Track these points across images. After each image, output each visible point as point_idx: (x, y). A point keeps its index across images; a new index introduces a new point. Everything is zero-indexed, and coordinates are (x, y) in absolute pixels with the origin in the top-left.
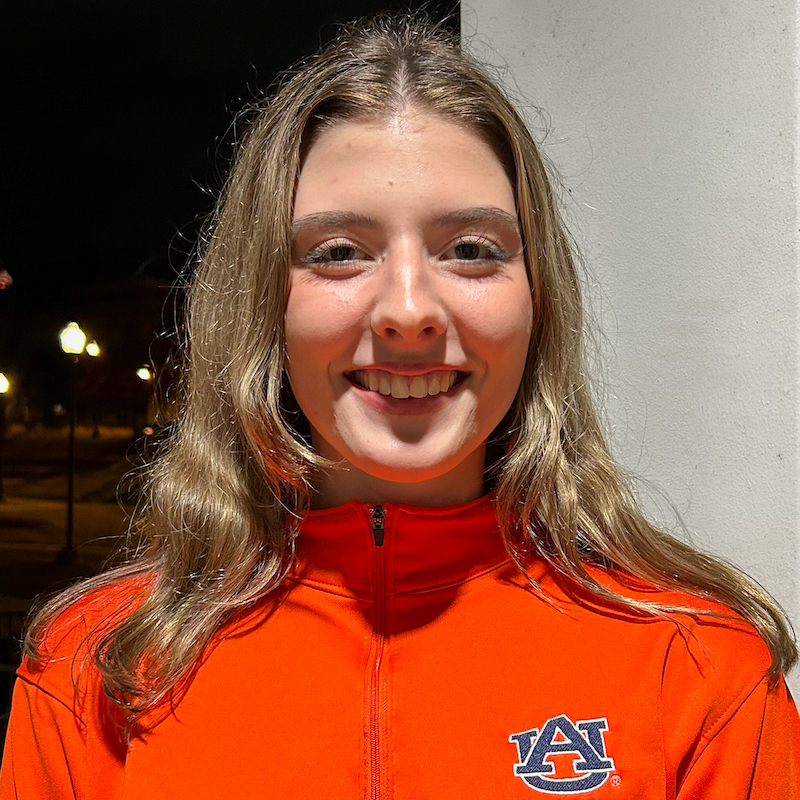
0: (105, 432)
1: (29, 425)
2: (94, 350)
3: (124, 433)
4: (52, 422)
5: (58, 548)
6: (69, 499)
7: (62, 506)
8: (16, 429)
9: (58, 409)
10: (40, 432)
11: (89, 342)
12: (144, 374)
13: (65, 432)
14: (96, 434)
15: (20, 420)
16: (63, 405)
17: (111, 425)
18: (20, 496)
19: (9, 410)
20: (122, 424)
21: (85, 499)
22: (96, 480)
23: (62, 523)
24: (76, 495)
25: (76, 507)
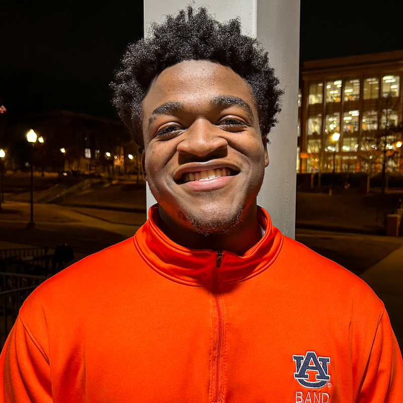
0: (47, 174)
1: (15, 171)
2: (41, 140)
3: (55, 175)
4: (24, 169)
5: (27, 222)
6: (32, 202)
7: (28, 205)
9: (27, 164)
10: (19, 172)
11: (39, 137)
12: (63, 150)
13: (30, 174)
14: (43, 175)
15: (11, 169)
16: (29, 163)
17: (49, 171)
18: (11, 200)
19: (6, 164)
20: (54, 171)
21: (39, 202)
22: (43, 194)
23: (29, 212)
24: (34, 200)
25: (34, 205)
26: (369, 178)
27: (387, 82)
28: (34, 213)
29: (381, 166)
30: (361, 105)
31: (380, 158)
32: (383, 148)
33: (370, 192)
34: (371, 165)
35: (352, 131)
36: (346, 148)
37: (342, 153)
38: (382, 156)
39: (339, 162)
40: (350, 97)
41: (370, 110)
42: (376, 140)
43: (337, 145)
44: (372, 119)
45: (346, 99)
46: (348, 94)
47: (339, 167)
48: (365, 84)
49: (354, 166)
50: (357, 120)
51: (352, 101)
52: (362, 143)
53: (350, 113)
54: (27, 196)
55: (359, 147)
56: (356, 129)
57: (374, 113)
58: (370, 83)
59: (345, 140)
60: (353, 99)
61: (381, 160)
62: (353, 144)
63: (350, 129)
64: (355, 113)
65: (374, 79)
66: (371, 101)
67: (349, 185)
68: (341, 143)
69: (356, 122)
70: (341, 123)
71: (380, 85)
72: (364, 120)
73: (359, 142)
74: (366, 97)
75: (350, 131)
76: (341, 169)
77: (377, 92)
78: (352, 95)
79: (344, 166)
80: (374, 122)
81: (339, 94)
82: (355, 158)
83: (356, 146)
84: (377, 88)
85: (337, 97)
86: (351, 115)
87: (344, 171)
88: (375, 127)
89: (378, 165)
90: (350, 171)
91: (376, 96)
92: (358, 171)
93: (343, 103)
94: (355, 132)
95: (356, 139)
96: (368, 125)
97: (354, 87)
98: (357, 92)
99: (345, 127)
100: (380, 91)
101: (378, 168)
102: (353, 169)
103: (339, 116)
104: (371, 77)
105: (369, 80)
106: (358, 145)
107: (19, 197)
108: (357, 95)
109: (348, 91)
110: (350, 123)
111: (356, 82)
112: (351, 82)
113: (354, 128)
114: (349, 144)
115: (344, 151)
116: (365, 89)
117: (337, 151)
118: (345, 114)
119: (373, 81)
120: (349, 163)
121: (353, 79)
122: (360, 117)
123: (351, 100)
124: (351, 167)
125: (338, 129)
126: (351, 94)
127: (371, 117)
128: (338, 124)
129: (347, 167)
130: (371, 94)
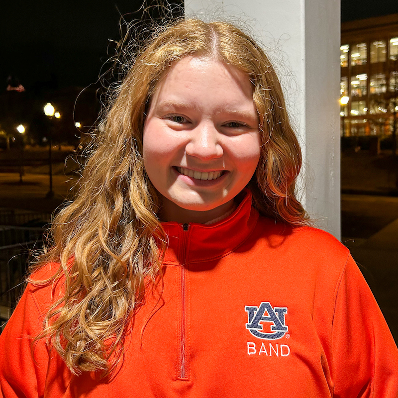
0: (63, 148)
1: (33, 146)
2: (58, 115)
3: (71, 148)
4: (42, 144)
5: (46, 192)
6: (50, 174)
7: (47, 177)
8: (27, 147)
9: (45, 139)
10: (38, 148)
11: (56, 112)
12: (78, 125)
13: (48, 148)
14: (60, 148)
15: (29, 144)
16: (47, 138)
17: (65, 145)
18: (31, 173)
19: (25, 140)
20: (70, 144)
21: (57, 174)
23: (48, 183)
24: (53, 172)
25: (54, 177)
26: (379, 140)
27: (394, 44)
28: (53, 185)
29: (391, 128)
30: (369, 68)
31: (389, 120)
32: (392, 111)
33: (381, 154)
34: (381, 128)
35: (360, 95)
36: (354, 112)
37: (351, 117)
38: (392, 118)
39: (348, 126)
40: (357, 62)
41: (378, 73)
42: (384, 102)
43: (346, 110)
44: (381, 83)
45: (353, 64)
46: (355, 59)
47: (347, 131)
48: (372, 48)
49: (363, 130)
50: (365, 84)
51: (359, 66)
52: (371, 106)
53: (358, 77)
54: (46, 168)
55: (368, 111)
56: (365, 93)
57: (382, 76)
58: (377, 47)
59: (354, 104)
60: (360, 63)
61: (391, 122)
62: (361, 108)
63: (358, 93)
64: (363, 77)
65: (381, 43)
66: (378, 64)
67: (359, 148)
68: (349, 107)
69: (363, 86)
70: (349, 88)
71: (388, 48)
72: (372, 84)
73: (367, 106)
74: (374, 60)
75: (358, 95)
76: (350, 132)
77: (384, 55)
78: (359, 60)
79: (354, 130)
80: (382, 85)
81: (346, 59)
82: (365, 121)
83: (365, 110)
84: (384, 52)
85: (344, 62)
86: (358, 79)
87: (353, 135)
88: (384, 89)
89: (387, 127)
90: (360, 134)
91: (383, 59)
92: (367, 134)
93: (350, 67)
94: (363, 96)
95: (365, 103)
96: (377, 88)
97: (362, 52)
98: (364, 56)
99: (353, 92)
100: (388, 54)
101: (389, 130)
102: (362, 132)
103: (346, 81)
104: (378, 40)
105: (376, 43)
106: (367, 109)
107: (38, 170)
108: (363, 59)
109: (355, 55)
110: (358, 87)
111: (363, 46)
112: (358, 46)
113: (362, 92)
114: (358, 108)
115: (353, 115)
116: (372, 53)
117: (346, 115)
118: (353, 78)
119: (380, 44)
120: (358, 126)
121: (360, 42)
122: (368, 81)
123: (358, 64)
124: (360, 130)
125: (346, 93)
126: (358, 58)
127: (379, 80)
128: (346, 89)
129: (356, 130)
130: (379, 57)
